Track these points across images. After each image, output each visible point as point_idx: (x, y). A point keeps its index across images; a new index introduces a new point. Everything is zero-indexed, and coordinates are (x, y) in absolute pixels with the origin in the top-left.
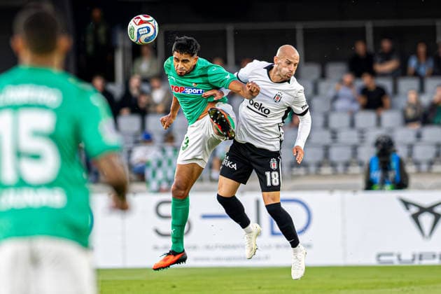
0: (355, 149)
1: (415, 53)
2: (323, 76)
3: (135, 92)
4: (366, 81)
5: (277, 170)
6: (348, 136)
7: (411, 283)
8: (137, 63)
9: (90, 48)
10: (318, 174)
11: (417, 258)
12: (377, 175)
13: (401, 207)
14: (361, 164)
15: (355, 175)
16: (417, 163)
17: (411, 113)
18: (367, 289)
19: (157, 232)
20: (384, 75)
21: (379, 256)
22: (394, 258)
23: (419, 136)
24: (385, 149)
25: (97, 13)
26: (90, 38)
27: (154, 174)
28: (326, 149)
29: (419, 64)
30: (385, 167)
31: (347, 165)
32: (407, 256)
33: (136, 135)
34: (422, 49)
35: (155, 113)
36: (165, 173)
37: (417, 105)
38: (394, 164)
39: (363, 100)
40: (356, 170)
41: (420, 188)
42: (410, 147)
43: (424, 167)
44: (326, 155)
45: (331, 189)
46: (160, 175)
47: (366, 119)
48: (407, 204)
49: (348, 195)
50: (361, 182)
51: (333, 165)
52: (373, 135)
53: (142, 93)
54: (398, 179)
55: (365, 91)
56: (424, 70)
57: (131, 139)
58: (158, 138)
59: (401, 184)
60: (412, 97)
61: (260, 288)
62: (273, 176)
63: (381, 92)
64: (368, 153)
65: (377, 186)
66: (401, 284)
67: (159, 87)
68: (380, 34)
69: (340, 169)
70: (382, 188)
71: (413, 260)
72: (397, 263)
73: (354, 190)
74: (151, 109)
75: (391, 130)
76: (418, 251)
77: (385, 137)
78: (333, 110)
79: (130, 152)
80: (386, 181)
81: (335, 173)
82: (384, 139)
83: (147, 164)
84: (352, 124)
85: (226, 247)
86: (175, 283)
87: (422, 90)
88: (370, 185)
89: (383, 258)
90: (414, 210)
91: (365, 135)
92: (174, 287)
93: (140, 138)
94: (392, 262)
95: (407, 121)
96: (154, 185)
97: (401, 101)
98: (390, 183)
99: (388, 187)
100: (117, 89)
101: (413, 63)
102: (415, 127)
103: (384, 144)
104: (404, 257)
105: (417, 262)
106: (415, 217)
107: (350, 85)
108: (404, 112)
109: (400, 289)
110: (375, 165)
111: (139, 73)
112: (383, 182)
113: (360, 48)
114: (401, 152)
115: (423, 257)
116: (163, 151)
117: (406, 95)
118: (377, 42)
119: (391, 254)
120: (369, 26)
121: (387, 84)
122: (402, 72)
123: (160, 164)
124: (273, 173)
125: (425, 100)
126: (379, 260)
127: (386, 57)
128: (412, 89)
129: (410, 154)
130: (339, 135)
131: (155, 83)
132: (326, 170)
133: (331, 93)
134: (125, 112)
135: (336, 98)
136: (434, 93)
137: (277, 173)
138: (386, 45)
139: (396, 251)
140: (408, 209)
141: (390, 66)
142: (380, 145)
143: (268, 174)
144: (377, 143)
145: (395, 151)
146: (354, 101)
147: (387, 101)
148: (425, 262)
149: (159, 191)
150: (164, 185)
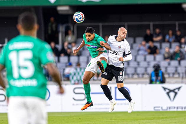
0: (146, 69)
1: (168, 34)
2: (135, 42)
3: (66, 48)
4: (150, 44)
5: (122, 75)
6: (143, 64)
7: (166, 118)
8: (67, 38)
9: (50, 32)
10: (132, 78)
11: (169, 108)
12: (154, 78)
13: (163, 90)
14: (148, 74)
15: (146, 78)
16: (169, 74)
17: (166, 55)
18: (150, 120)
19: (74, 99)
20: (157, 42)
21: (155, 108)
22: (160, 109)
23: (169, 64)
24: (157, 69)
25: (52, 19)
26: (50, 28)
27: (73, 78)
28: (136, 69)
29: (169, 38)
30: (157, 75)
31: (143, 74)
32: (165, 108)
33: (66, 64)
34: (171, 32)
35: (73, 55)
36: (77, 77)
37: (169, 53)
38: (160, 74)
39: (149, 51)
40: (146, 76)
41: (170, 83)
42: (166, 68)
43: (171, 75)
44: (136, 71)
45: (137, 83)
46: (75, 78)
47: (150, 58)
48: (165, 89)
49: (144, 86)
50: (148, 80)
51: (138, 74)
52: (153, 64)
53: (69, 48)
54: (162, 80)
55: (150, 48)
56: (171, 40)
57: (64, 65)
58: (74, 65)
59: (163, 81)
60: (167, 50)
61: (111, 119)
62: (121, 78)
63: (156, 48)
64: (151, 70)
65: (154, 82)
66: (162, 118)
67: (75, 46)
68: (155, 27)
69: (141, 76)
70: (156, 83)
71: (167, 109)
72: (161, 110)
73: (146, 83)
74: (72, 54)
75: (159, 62)
76: (169, 106)
77: (157, 64)
78: (138, 54)
79: (64, 70)
80: (157, 80)
81: (139, 78)
82: (157, 65)
83: (70, 74)
84: (145, 60)
85: (99, 104)
86: (80, 117)
87: (170, 47)
88: (151, 82)
89: (156, 108)
90: (167, 91)
91: (150, 64)
92: (80, 119)
93: (68, 65)
94: (159, 110)
95: (165, 58)
96: (73, 82)
97: (163, 51)
98: (159, 81)
99: (158, 82)
100: (59, 47)
101: (167, 37)
102: (168, 61)
103: (157, 67)
104: (164, 108)
105: (168, 110)
106: (168, 94)
107: (144, 45)
108: (164, 55)
109: (162, 120)
110: (153, 75)
111: (68, 41)
112: (156, 81)
113: (148, 32)
114: (163, 70)
115: (171, 108)
116: (76, 69)
117: (165, 49)
118: (154, 30)
119: (159, 107)
120: (151, 24)
121: (158, 45)
122: (163, 41)
123: (75, 74)
124: (121, 76)
125: (172, 51)
126: (154, 109)
127: (158, 35)
128: (167, 47)
129: (166, 71)
130: (140, 64)
131: (73, 44)
132: (136, 76)
133: (137, 48)
134: (62, 55)
135: (139, 50)
136: (175, 48)
137: (122, 76)
138: (158, 31)
139: (161, 106)
140: (165, 90)
141: (159, 38)
142: (155, 67)
143: (119, 77)
144: (154, 67)
145: (161, 69)
146: (146, 51)
147: (158, 51)
148: (171, 110)
149: (75, 84)
150: (77, 82)
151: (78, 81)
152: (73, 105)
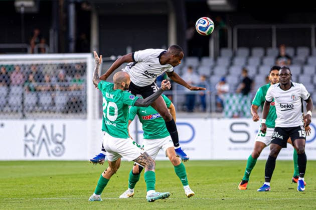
19: (232, 141)
27: (230, 108)
96: (230, 114)
149: (233, 117)
150: (236, 114)
151: (239, 112)
152: (230, 149)
